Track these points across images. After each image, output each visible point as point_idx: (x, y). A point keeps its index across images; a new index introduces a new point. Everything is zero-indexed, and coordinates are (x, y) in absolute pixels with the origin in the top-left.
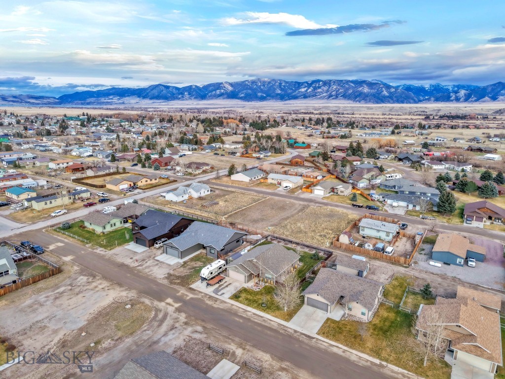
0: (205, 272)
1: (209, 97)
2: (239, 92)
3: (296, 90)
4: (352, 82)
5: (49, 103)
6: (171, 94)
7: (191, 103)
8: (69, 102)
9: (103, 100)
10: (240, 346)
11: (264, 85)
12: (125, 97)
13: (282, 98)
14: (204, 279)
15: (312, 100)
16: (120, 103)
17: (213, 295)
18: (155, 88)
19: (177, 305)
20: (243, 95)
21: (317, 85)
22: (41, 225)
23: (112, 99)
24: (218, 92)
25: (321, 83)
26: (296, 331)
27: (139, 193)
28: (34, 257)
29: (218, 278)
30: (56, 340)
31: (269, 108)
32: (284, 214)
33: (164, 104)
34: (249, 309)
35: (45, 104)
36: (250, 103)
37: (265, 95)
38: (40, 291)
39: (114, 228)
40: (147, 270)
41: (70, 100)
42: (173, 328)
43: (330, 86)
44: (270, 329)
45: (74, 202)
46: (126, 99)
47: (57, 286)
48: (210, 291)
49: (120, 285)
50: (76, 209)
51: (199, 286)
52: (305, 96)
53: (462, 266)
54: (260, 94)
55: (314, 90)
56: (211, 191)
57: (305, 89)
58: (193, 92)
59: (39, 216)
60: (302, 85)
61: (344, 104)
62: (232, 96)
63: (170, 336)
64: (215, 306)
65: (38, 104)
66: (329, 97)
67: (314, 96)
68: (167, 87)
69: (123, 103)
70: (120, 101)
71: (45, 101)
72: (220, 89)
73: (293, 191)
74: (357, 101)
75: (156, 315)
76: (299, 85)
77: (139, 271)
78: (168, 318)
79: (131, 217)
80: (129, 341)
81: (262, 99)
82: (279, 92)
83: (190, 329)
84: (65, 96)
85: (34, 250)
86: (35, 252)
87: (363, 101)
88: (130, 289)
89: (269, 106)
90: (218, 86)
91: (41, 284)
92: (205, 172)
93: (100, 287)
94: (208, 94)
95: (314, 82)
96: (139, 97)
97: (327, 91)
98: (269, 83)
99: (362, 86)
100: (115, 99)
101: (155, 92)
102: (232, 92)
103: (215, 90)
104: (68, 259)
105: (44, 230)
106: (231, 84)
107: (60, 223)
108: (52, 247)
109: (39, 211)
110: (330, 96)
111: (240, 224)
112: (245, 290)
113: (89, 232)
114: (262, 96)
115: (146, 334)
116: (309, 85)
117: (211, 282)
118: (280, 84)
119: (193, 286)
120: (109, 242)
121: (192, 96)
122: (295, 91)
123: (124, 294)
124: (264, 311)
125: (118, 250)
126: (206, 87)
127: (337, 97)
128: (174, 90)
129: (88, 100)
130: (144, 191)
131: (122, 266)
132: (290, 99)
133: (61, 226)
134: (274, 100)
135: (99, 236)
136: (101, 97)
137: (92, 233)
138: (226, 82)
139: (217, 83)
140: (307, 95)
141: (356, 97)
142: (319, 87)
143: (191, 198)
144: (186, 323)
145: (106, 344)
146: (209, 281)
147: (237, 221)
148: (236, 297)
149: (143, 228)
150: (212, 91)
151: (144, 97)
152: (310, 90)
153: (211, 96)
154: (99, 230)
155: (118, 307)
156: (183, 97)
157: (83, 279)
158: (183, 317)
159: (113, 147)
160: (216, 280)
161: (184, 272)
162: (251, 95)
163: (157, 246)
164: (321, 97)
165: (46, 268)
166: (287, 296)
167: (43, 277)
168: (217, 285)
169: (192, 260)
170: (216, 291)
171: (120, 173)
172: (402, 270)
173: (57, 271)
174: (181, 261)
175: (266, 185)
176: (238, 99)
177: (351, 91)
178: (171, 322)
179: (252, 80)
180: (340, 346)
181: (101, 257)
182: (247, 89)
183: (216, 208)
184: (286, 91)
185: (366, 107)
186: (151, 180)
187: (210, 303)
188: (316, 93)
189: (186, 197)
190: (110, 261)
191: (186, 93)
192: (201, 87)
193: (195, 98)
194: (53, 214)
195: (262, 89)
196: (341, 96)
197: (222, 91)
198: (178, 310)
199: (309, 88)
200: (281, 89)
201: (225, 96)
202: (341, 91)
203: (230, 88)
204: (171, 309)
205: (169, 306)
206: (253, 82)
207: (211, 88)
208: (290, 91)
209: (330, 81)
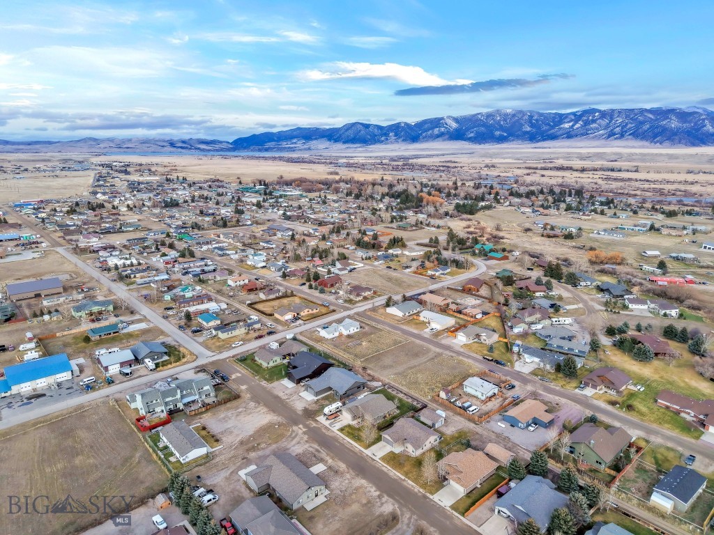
0: (326, 410)
1: (424, 138)
2: (467, 131)
3: (556, 125)
4: (650, 111)
5: (222, 150)
6: (370, 136)
7: (397, 148)
8: (245, 148)
9: (284, 144)
10: (332, 458)
11: (505, 120)
12: (312, 140)
13: (532, 138)
14: (325, 415)
15: (581, 141)
16: (305, 149)
17: (328, 426)
18: (351, 127)
19: (304, 430)
20: (472, 135)
21: (590, 118)
22: (226, 355)
23: (295, 143)
24: (436, 131)
25: (597, 114)
26: (367, 455)
27: (300, 325)
28: (223, 384)
29: (335, 415)
30: (238, 440)
31: (510, 155)
32: (415, 362)
33: (361, 149)
34: (347, 438)
35: (217, 150)
36: (482, 146)
37: (505, 134)
38: (228, 409)
39: (275, 363)
40: (292, 403)
41: (245, 144)
42: (299, 443)
43: (612, 119)
44: (353, 452)
45: (248, 333)
46: (313, 144)
47: (237, 408)
48: (327, 423)
49: (274, 411)
50: (249, 340)
51: (321, 419)
52: (569, 135)
53: (523, 429)
54: (497, 133)
55: (585, 125)
56: (361, 327)
57: (571, 124)
58: (401, 131)
59: (224, 345)
60: (566, 117)
61: (633, 147)
62: (457, 135)
63: (296, 447)
64: (327, 433)
65: (209, 150)
66: (609, 136)
67: (584, 134)
68: (367, 126)
69: (309, 149)
70: (306, 146)
71: (217, 146)
72: (440, 127)
73: (437, 334)
74: (657, 142)
75: (291, 434)
76: (561, 118)
77: (287, 403)
78: (298, 437)
79: (289, 355)
80: (274, 446)
81: (501, 140)
82: (528, 129)
83: (308, 445)
84: (240, 139)
85: (223, 378)
86: (224, 380)
87: (667, 143)
88: (279, 415)
89: (508, 153)
90: (437, 122)
91: (228, 405)
92: (365, 298)
93: (262, 411)
94: (421, 134)
95: (585, 112)
96: (329, 140)
97: (607, 127)
98: (514, 115)
99: (667, 118)
100: (300, 144)
101: (351, 133)
102: (456, 130)
103: (433, 128)
104: (244, 387)
105: (228, 360)
106: (456, 120)
107: (238, 355)
108: (233, 377)
109: (223, 341)
110: (611, 135)
111: (371, 369)
112: (349, 426)
113: (258, 365)
114: (501, 136)
115: (283, 444)
116: (577, 117)
117: (330, 417)
118: (531, 117)
119: (318, 419)
120: (270, 377)
121: (400, 138)
122: (553, 127)
123: (275, 418)
124: (355, 441)
125: (276, 384)
126: (420, 125)
127: (622, 136)
128: (376, 130)
129: (268, 145)
130: (306, 322)
131: (277, 397)
132: (544, 140)
133: (239, 357)
134: (520, 142)
135: (264, 370)
136: (282, 140)
137: (260, 366)
138: (449, 117)
139: (436, 118)
140: (572, 133)
141: (655, 136)
142: (594, 121)
143: (341, 335)
144: (306, 441)
145: (263, 445)
146: (328, 417)
147: (370, 366)
148: (342, 430)
149: (295, 367)
150: (427, 131)
151: (336, 141)
152: (578, 126)
153: (426, 137)
154: (265, 365)
155: (271, 426)
156: (387, 139)
157: (252, 404)
158: (306, 437)
159: (286, 254)
160: (333, 416)
161: (315, 407)
162: (484, 134)
163: (302, 384)
164: (596, 136)
165: (230, 393)
166: (369, 434)
167: (229, 400)
168: (332, 421)
169: (323, 398)
170: (331, 424)
171: (288, 297)
172: (472, 425)
173: (237, 397)
174: (316, 398)
175: (416, 324)
176: (465, 140)
177: (648, 126)
178: (299, 439)
179: (487, 113)
180: (388, 467)
181: (264, 388)
182: (479, 126)
183: (358, 350)
184: (539, 128)
185: (668, 155)
186: (312, 310)
187: (324, 431)
188: (587, 130)
189: (337, 334)
190: (270, 393)
191: (391, 134)
192: (413, 124)
193: (403, 140)
194: (233, 346)
195: (501, 126)
196: (630, 135)
197: (443, 129)
198: (305, 433)
199: (576, 122)
200: (532, 126)
201: (447, 137)
202: (629, 126)
203: (454, 125)
204: (300, 432)
205: (300, 430)
206: (489, 116)
207: (426, 126)
208: (545, 128)
209: (613, 111)
